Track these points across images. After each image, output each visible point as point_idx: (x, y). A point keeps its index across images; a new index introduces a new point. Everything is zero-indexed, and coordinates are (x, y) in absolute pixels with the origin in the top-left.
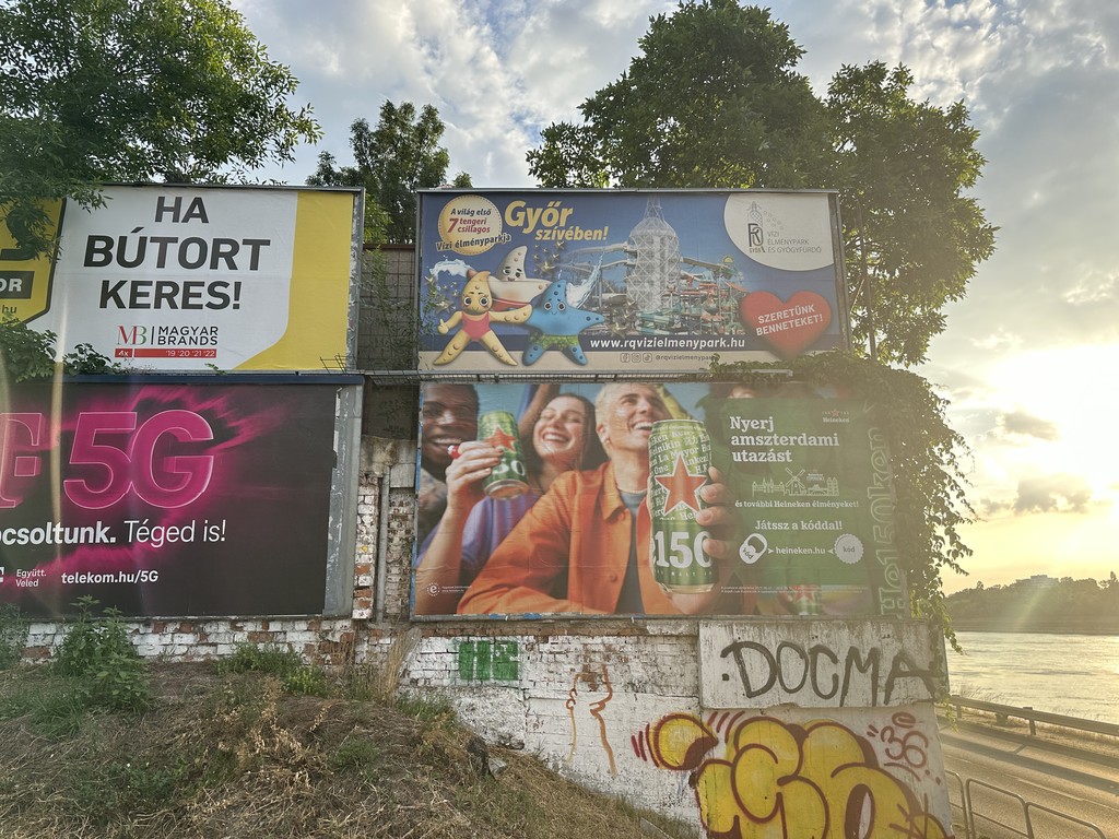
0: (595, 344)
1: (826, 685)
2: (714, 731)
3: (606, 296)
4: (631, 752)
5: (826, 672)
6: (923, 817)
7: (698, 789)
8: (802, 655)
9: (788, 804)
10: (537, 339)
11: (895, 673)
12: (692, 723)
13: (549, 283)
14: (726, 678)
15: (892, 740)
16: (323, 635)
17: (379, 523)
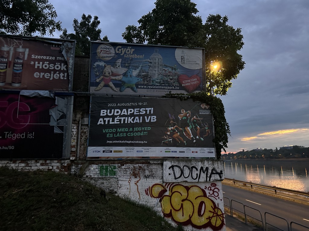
0: (139, 87)
1: (194, 176)
2: (166, 188)
3: (143, 74)
4: (144, 193)
5: (195, 173)
6: (217, 209)
7: (161, 203)
8: (189, 169)
9: (184, 206)
10: (124, 84)
11: (212, 173)
12: (161, 186)
13: (128, 69)
14: (170, 174)
15: (210, 190)
16: (62, 164)
17: (78, 134)
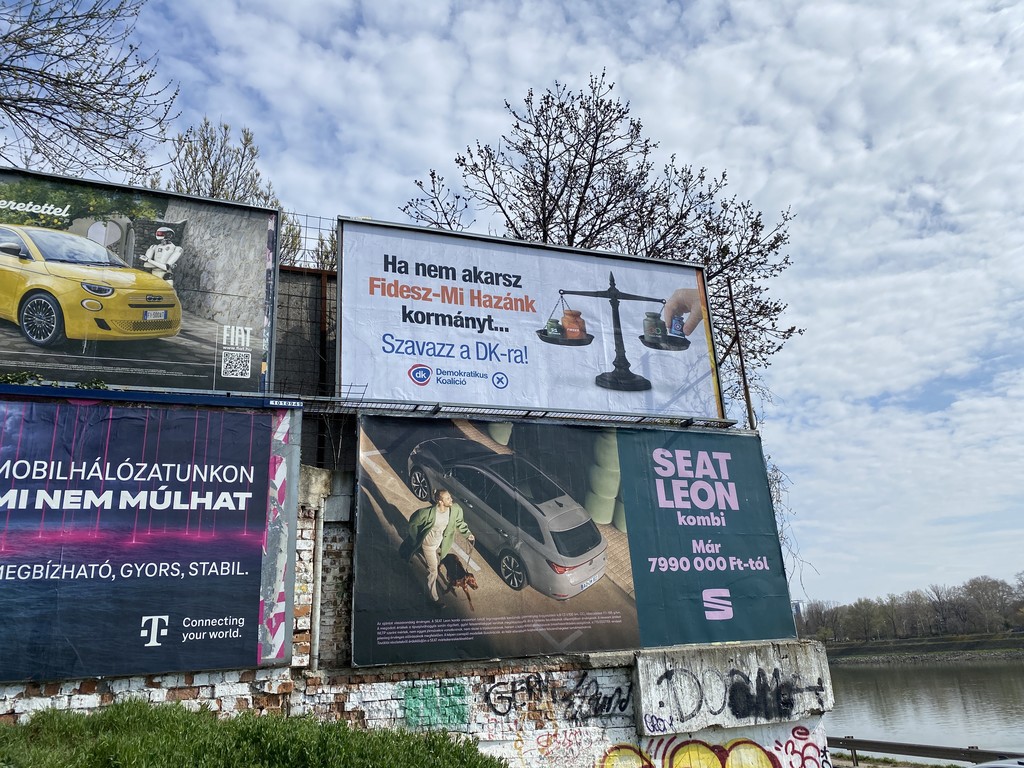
2: (653, 759)
8: (722, 678)
12: (632, 753)
14: (661, 704)
15: (794, 752)
16: (258, 687)
17: (314, 560)
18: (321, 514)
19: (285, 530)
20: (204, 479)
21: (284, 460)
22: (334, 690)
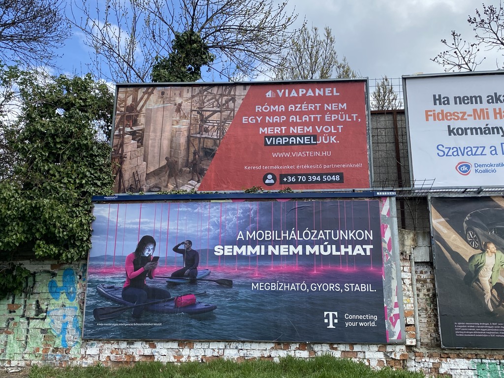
16: (389, 354)
17: (411, 284)
18: (412, 257)
19: (394, 266)
20: (347, 238)
21: (389, 226)
22: (432, 361)
